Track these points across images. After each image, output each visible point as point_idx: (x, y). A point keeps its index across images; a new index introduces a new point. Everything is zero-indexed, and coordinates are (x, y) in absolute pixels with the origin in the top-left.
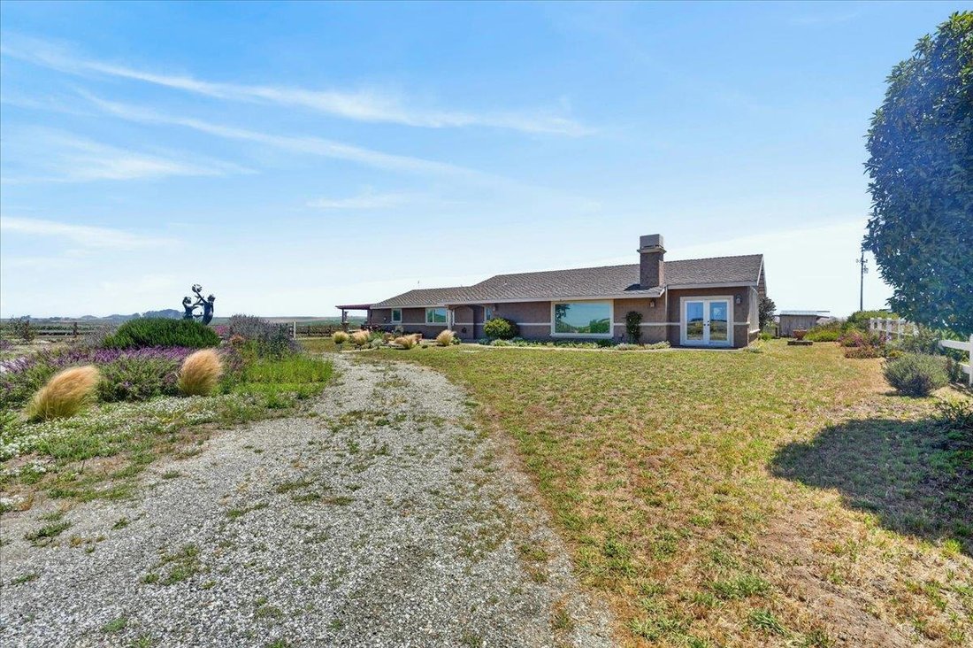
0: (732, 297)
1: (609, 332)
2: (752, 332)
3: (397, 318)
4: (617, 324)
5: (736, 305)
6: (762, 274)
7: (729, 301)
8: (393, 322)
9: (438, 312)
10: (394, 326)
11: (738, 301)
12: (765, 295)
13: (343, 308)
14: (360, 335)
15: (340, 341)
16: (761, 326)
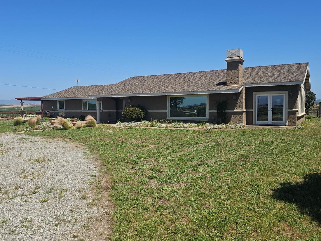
0: (287, 92)
1: (206, 116)
2: (300, 115)
3: (61, 106)
4: (211, 111)
5: (289, 97)
6: (308, 76)
7: (284, 95)
8: (59, 110)
9: (91, 102)
10: (58, 112)
11: (291, 95)
12: (309, 90)
13: (20, 99)
14: (34, 118)
15: (17, 123)
16: (307, 110)
